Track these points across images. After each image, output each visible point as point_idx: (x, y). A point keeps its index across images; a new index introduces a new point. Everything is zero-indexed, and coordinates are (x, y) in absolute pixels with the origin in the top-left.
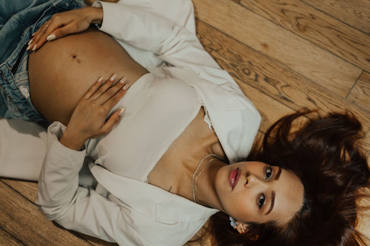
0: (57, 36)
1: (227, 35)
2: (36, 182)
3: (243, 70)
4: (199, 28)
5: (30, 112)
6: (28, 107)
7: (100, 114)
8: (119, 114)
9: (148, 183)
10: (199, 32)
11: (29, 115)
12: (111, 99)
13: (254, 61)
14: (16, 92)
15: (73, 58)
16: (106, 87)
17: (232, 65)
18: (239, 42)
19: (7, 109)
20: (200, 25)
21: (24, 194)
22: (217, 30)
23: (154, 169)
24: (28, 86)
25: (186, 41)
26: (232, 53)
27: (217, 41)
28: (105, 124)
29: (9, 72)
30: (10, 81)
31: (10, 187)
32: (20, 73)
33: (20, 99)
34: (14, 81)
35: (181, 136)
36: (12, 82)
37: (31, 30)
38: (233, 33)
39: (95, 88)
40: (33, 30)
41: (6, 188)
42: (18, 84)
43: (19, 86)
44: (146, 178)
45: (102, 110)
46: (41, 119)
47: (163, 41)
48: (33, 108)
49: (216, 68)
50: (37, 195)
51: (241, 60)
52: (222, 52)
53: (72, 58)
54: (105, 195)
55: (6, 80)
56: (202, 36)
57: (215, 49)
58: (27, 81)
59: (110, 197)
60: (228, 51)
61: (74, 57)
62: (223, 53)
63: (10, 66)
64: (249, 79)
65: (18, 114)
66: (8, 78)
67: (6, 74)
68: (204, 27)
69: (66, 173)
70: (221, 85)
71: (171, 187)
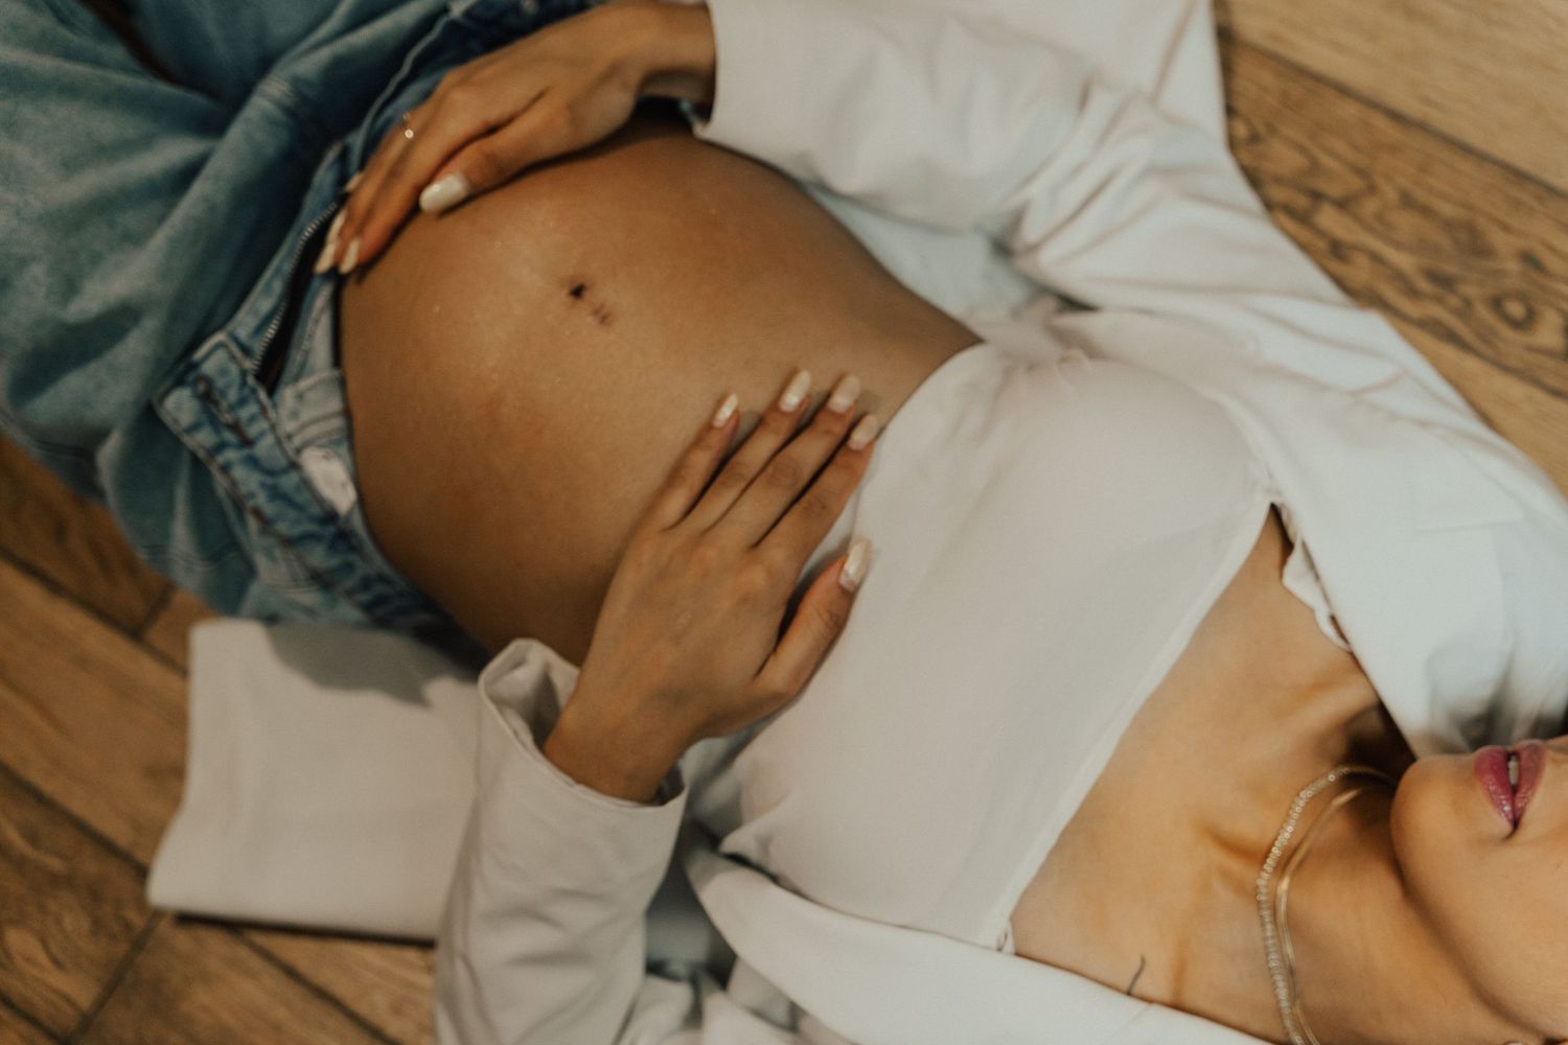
0: (471, 183)
1: (1396, 117)
2: (425, 944)
3: (1497, 303)
4: (1241, 83)
5: (366, 584)
6: (353, 558)
7: (746, 600)
8: (843, 580)
9: (1018, 954)
10: (1242, 105)
11: (365, 597)
12: (798, 508)
13: (1551, 249)
14: (289, 482)
15: (570, 300)
16: (761, 448)
17: (1434, 276)
18: (1467, 150)
19: (251, 571)
20: (1245, 67)
21: (361, 1008)
22: (1343, 90)
23: (1044, 872)
24: (344, 449)
25: (1153, 171)
26: (1426, 211)
27: (1340, 146)
28: (779, 650)
29: (244, 383)
30: (252, 431)
31: (291, 973)
32: (304, 384)
33: (312, 519)
34: (273, 427)
35: (1175, 676)
36: (262, 434)
37: (344, 156)
38: (1428, 102)
39: (703, 461)
40: (355, 157)
41: (272, 979)
42: (297, 441)
43: (299, 451)
44: (1003, 924)
45: (756, 577)
46: (424, 618)
47: (1029, 179)
48: (379, 564)
49: (1317, 299)
50: (432, 1018)
51: (1476, 247)
52: (1370, 207)
53: (563, 296)
54: (780, 1013)
55: (235, 427)
56: (1261, 129)
57: (1334, 190)
58: (338, 423)
59: (804, 1025)
60: (1407, 201)
61: (578, 292)
62: (1379, 217)
63: (246, 351)
64: (1531, 349)
65: (309, 597)
66: (245, 413)
67: (233, 395)
68: (1268, 78)
69: (580, 917)
70: (1365, 390)
71: (1143, 961)
